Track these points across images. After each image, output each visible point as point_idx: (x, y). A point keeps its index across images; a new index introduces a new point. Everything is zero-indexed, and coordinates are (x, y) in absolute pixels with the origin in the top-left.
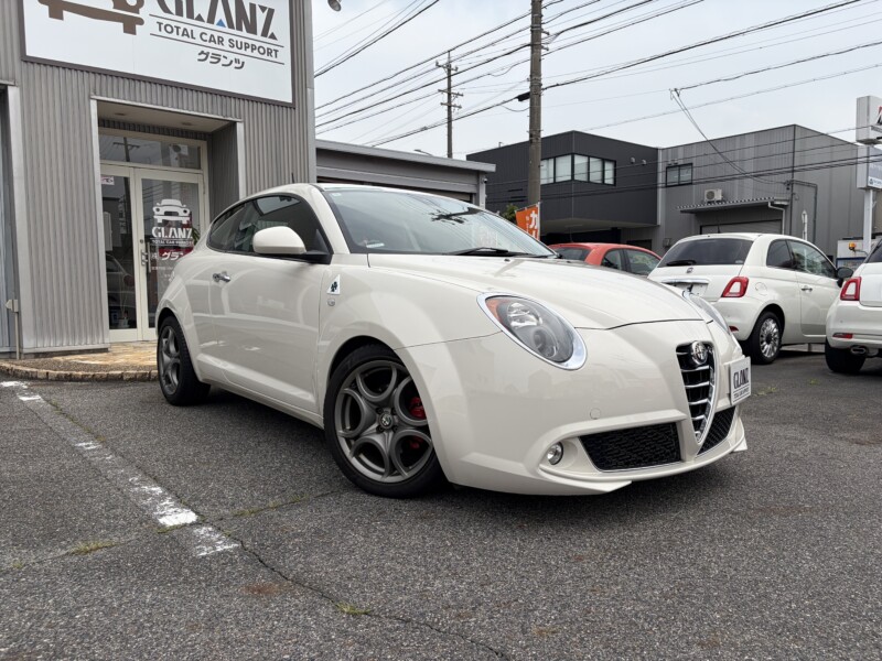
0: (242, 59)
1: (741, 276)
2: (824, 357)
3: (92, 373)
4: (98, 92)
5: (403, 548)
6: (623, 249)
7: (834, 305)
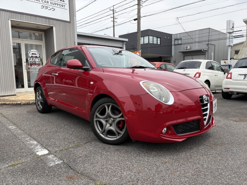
0: (54, 8)
1: (199, 72)
2: (221, 94)
3: (12, 103)
4: (11, 18)
5: (113, 161)
6: (165, 64)
7: (224, 80)
